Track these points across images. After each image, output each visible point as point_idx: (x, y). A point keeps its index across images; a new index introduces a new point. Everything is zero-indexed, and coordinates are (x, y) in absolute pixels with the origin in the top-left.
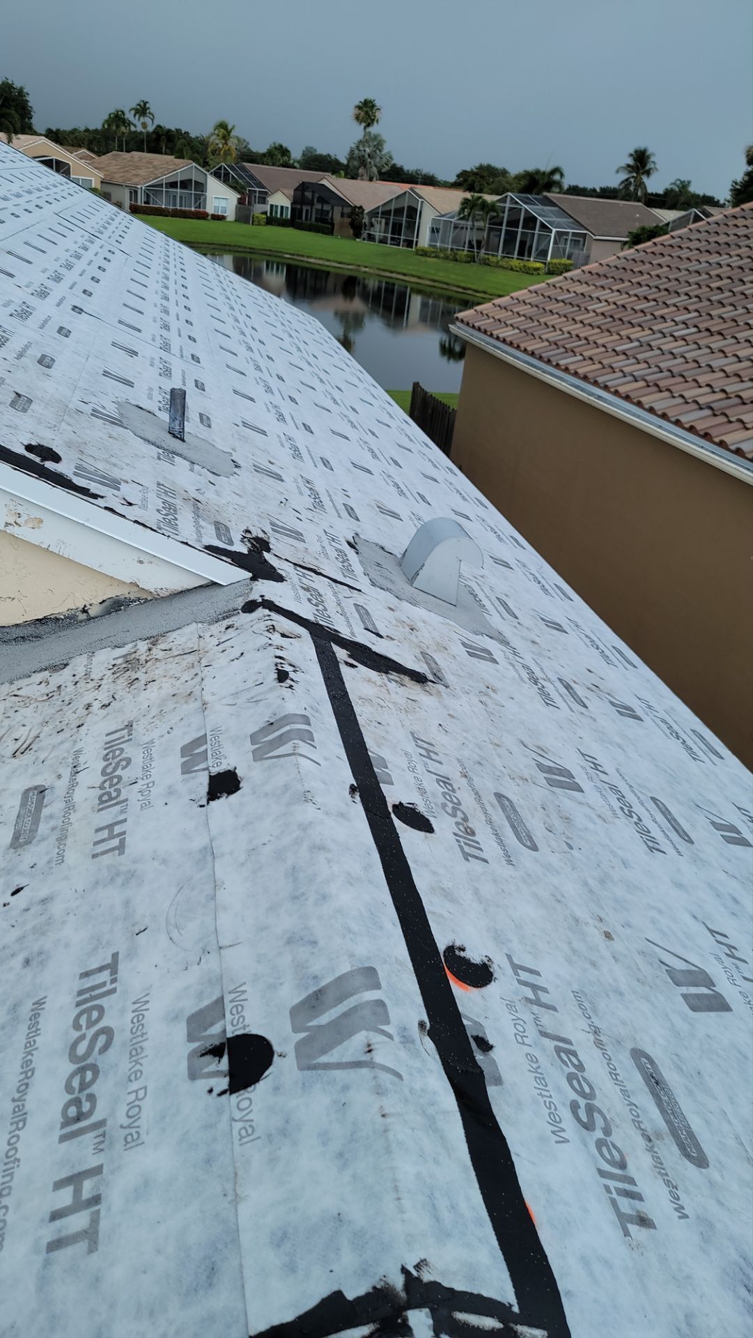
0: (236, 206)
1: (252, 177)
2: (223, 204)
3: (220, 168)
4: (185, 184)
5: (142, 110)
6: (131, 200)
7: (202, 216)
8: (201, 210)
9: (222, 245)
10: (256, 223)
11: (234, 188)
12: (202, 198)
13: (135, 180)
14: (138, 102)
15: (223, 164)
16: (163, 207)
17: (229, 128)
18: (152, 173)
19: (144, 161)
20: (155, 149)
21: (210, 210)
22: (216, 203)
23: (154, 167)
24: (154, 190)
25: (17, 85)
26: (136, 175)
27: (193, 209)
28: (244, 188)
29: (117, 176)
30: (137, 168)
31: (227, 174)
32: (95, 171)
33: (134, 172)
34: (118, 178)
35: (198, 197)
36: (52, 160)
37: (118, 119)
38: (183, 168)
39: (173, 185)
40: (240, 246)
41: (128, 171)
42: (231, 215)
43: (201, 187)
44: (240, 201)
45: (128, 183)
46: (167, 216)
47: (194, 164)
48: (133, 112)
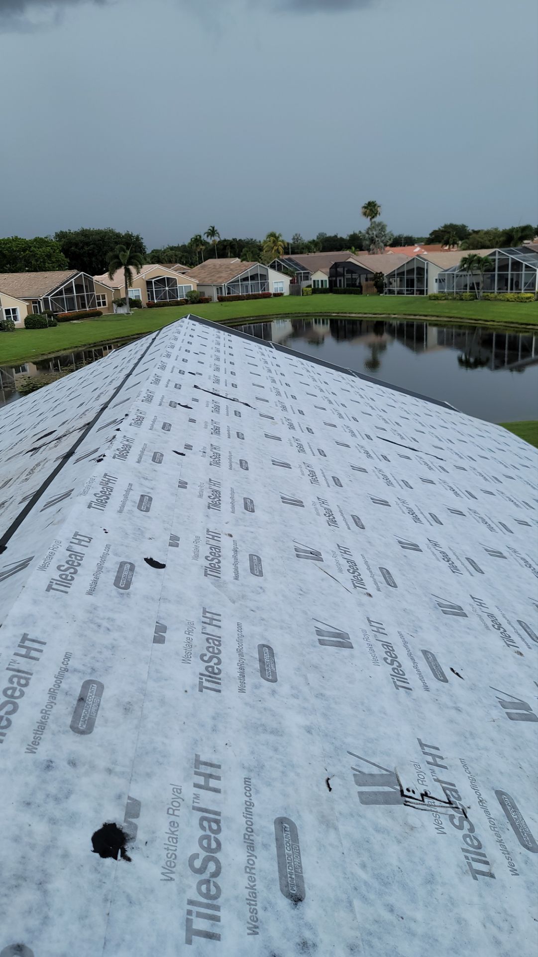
0: (290, 285)
1: (297, 264)
2: (280, 285)
3: (274, 262)
4: (253, 277)
5: (212, 232)
6: (218, 293)
7: (268, 296)
8: (266, 292)
9: (286, 314)
10: (305, 294)
11: (286, 274)
12: (266, 284)
13: (220, 280)
14: (208, 228)
15: (276, 259)
16: (240, 294)
17: (277, 235)
18: (230, 274)
19: (223, 267)
20: (223, 255)
21: (272, 290)
22: (275, 286)
23: (231, 270)
24: (234, 284)
25: (135, 234)
26: (220, 277)
27: (260, 292)
28: (293, 272)
29: (207, 280)
30: (219, 272)
31: (279, 265)
32: (193, 280)
33: (218, 276)
34: (207, 281)
35: (263, 284)
36: (164, 278)
37: (197, 241)
38: (251, 267)
39: (246, 279)
40: (299, 313)
41: (213, 276)
42: (286, 291)
43: (264, 277)
44: (292, 282)
45: (215, 283)
46: (243, 300)
47: (258, 264)
48: (206, 235)
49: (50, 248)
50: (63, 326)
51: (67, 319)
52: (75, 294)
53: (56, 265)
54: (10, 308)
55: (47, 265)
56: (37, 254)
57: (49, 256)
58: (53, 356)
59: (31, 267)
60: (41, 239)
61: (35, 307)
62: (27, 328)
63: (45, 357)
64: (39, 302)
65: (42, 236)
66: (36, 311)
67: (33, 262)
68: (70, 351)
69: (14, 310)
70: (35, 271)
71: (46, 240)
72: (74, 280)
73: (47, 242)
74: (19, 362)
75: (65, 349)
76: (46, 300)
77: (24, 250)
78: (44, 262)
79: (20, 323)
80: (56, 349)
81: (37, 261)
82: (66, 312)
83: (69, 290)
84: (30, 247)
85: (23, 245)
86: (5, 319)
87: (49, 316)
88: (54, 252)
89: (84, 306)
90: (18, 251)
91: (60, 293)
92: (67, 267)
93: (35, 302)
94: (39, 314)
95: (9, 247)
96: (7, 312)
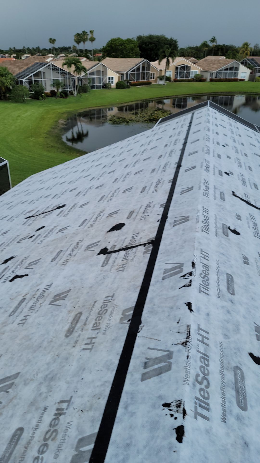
0: (250, 75)
1: (256, 63)
2: (244, 75)
3: (244, 61)
4: (231, 69)
5: (213, 40)
6: (210, 77)
7: (236, 80)
8: (236, 78)
9: (244, 92)
10: (257, 81)
11: (249, 68)
12: (237, 73)
13: (213, 69)
14: (212, 38)
15: (245, 59)
16: (222, 78)
17: (248, 44)
18: (219, 66)
19: (216, 61)
20: (216, 54)
21: (239, 77)
22: (242, 75)
23: (220, 63)
24: (220, 72)
25: (175, 39)
26: (213, 67)
27: (233, 78)
28: (253, 67)
29: (206, 68)
30: (214, 64)
31: (246, 62)
32: (199, 68)
33: (212, 66)
34: (206, 69)
35: (235, 73)
36: (185, 66)
37: (205, 44)
38: (231, 63)
39: (226, 69)
40: (252, 92)
41: (210, 66)
42: (247, 79)
43: (237, 69)
44: (251, 73)
45: (210, 71)
46: (223, 81)
47: (236, 61)
48: (210, 41)
49: (133, 45)
50: (133, 89)
51: (135, 85)
52: (141, 71)
53: (134, 54)
54: (111, 77)
55: (131, 54)
56: (127, 48)
57: (132, 49)
58: (126, 104)
59: (123, 55)
60: (130, 39)
61: (122, 77)
62: (117, 88)
63: (122, 105)
64: (124, 74)
65: (131, 38)
66: (122, 80)
67: (125, 52)
68: (134, 103)
69: (112, 78)
70: (125, 57)
71: (132, 40)
72: (142, 64)
73: (132, 41)
74: (110, 107)
75: (132, 102)
76: (127, 74)
77: (121, 45)
78: (129, 52)
79: (114, 85)
80: (128, 101)
81: (126, 51)
82: (135, 81)
83: (138, 69)
84: (124, 44)
85: (121, 42)
86: (108, 82)
87: (127, 83)
88: (135, 47)
89: (144, 78)
90: (119, 46)
91: (134, 70)
92: (139, 56)
93: (122, 74)
94: (123, 81)
95: (115, 43)
96: (109, 78)
